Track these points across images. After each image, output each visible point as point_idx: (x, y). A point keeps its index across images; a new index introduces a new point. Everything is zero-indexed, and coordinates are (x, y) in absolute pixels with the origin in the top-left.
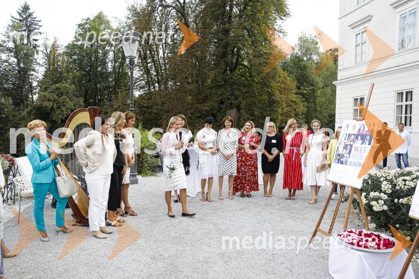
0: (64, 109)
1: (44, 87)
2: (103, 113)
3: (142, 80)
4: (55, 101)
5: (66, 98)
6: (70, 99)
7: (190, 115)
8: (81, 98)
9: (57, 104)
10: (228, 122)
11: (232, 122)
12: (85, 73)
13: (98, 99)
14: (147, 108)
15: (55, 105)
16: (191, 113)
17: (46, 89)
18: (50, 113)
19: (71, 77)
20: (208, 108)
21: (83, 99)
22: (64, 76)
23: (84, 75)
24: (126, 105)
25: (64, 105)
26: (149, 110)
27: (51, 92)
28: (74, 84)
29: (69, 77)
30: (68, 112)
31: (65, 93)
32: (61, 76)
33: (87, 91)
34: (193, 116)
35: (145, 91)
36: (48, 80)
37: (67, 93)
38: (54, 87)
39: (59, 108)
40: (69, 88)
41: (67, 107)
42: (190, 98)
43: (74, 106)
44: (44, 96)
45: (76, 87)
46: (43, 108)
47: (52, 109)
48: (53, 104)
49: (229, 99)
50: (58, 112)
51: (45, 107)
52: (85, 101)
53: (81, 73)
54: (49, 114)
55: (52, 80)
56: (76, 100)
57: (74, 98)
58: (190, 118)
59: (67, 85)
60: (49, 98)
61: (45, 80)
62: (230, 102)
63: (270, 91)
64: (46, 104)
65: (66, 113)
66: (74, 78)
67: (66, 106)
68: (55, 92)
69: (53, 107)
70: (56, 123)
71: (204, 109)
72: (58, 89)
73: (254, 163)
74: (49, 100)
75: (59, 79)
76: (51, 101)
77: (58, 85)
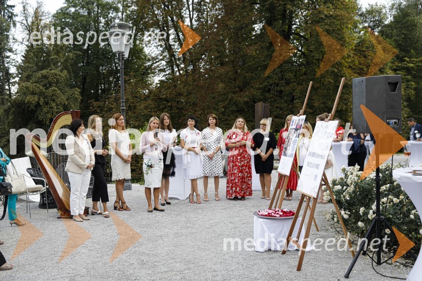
0: (53, 105)
1: (25, 74)
2: (106, 109)
3: (161, 60)
4: (41, 94)
5: (55, 90)
6: (61, 90)
7: (223, 110)
8: (77, 89)
9: (44, 99)
10: (212, 119)
11: (216, 119)
12: (80, 53)
13: (101, 89)
14: (166, 101)
15: (42, 99)
16: (224, 107)
17: (28, 78)
18: (35, 111)
19: (62, 60)
20: (246, 99)
21: (79, 90)
22: (52, 59)
23: (80, 55)
24: (136, 97)
25: (54, 100)
26: (169, 104)
27: (35, 82)
28: (67, 70)
29: (59, 60)
30: (59, 109)
31: (54, 83)
32: (48, 59)
33: (85, 78)
34: (227, 111)
35: (166, 75)
36: (31, 65)
37: (57, 83)
38: (39, 74)
39: (47, 103)
40: (60, 75)
41: (58, 102)
42: (221, 85)
43: (67, 100)
44: (27, 88)
45: (69, 72)
46: (26, 104)
47: (38, 105)
48: (39, 99)
49: (277, 85)
50: (45, 110)
51: (28, 102)
52: (82, 93)
53: (75, 54)
54: (33, 112)
55: (37, 64)
56: (69, 92)
57: (67, 89)
58: (223, 113)
59: (57, 71)
60: (33, 91)
61: (27, 65)
62: (278, 88)
63: (336, 70)
64: (29, 98)
65: (56, 110)
66: (66, 61)
67: (56, 100)
68: (41, 81)
69: (38, 103)
70: (43, 124)
71: (241, 100)
72: (45, 77)
73: (247, 163)
74: (33, 93)
75: (46, 63)
76: (36, 94)
77: (44, 72)
